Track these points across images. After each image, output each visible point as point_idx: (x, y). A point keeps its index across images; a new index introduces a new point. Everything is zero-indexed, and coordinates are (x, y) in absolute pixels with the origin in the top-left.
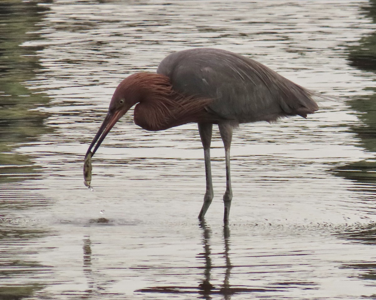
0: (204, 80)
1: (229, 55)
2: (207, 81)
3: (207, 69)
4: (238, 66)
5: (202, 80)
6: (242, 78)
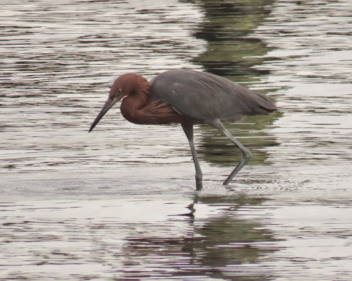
0: (173, 91)
1: (194, 73)
2: (176, 92)
3: (176, 84)
4: (201, 80)
5: (172, 92)
6: (204, 87)
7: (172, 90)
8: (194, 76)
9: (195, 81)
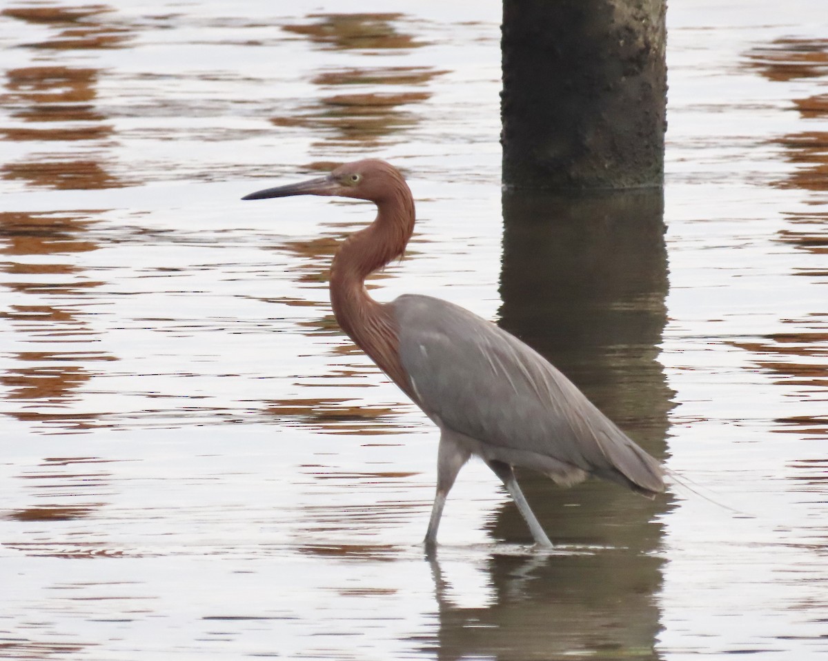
7: (423, 344)
8: (489, 338)
9: (481, 349)
